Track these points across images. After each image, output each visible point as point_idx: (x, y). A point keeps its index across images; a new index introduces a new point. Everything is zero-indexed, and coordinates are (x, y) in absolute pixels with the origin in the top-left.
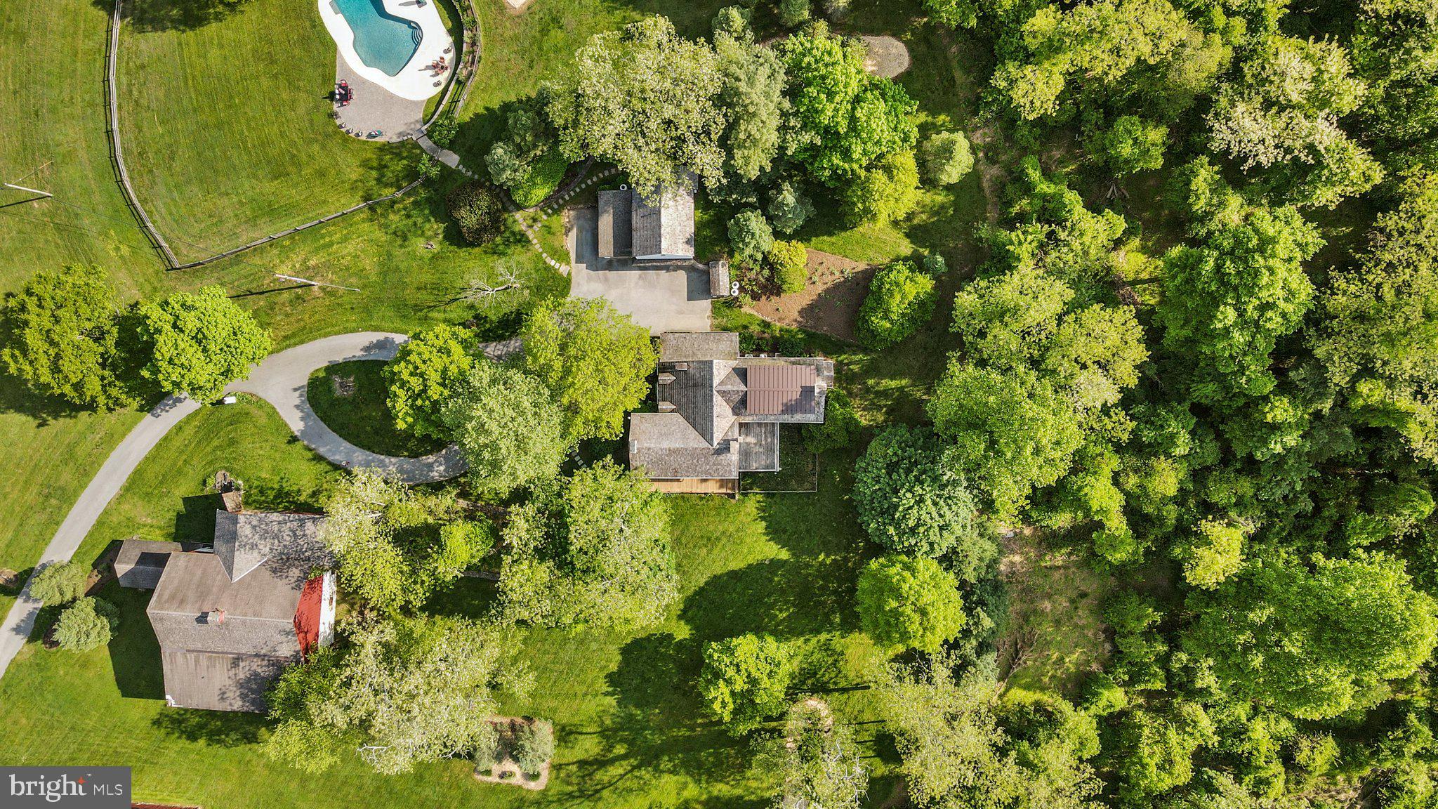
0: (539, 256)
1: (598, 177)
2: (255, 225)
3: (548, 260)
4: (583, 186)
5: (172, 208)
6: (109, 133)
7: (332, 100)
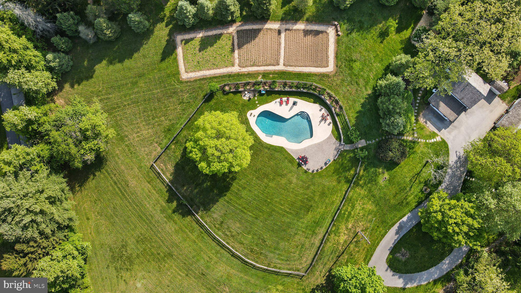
0: (426, 144)
1: (419, 96)
2: (316, 234)
3: (430, 141)
4: (417, 105)
5: (281, 257)
6: (233, 255)
7: (301, 166)
